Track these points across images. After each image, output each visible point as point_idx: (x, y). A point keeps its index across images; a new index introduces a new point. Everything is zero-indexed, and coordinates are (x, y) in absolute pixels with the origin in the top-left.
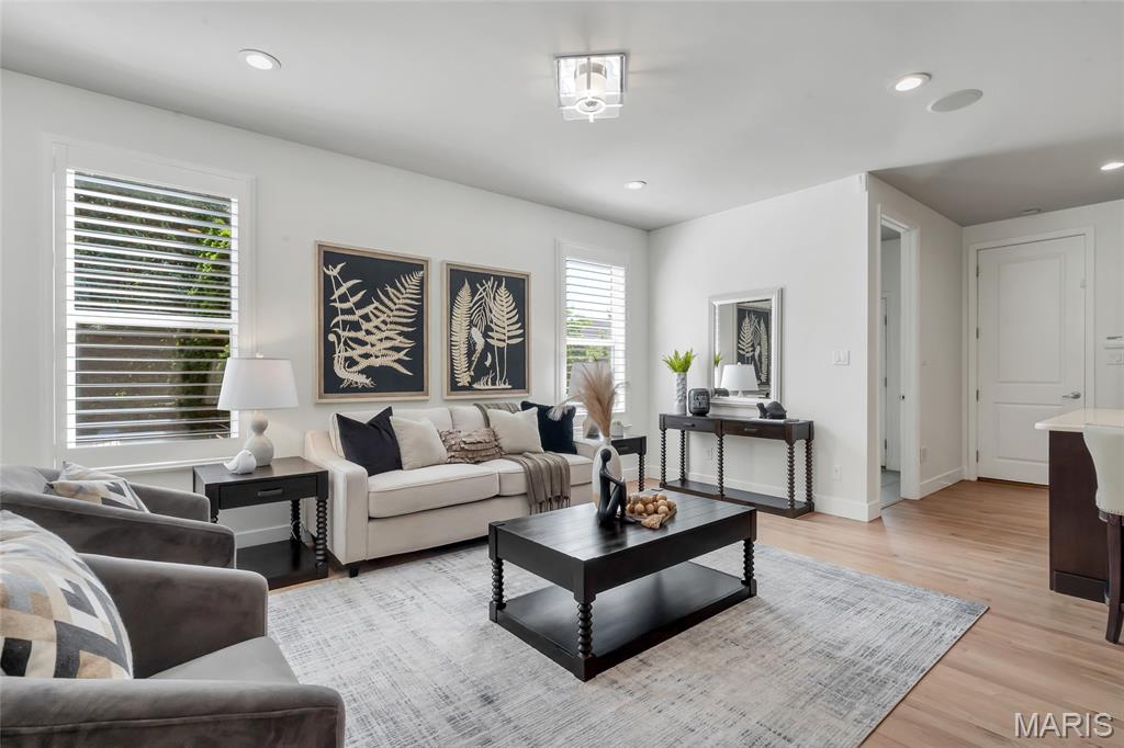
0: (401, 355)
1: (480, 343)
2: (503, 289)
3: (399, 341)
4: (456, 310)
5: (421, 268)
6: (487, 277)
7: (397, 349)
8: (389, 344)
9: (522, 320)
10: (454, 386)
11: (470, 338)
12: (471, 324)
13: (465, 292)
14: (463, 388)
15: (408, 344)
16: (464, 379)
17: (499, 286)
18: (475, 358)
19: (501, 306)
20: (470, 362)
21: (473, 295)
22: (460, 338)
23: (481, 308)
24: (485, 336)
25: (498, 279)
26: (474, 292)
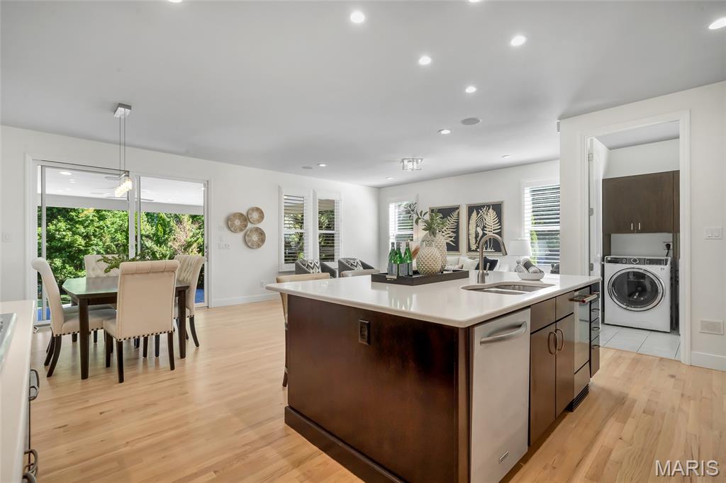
0: (452, 239)
1: (481, 233)
2: (491, 210)
3: (452, 234)
4: (471, 222)
5: (458, 208)
6: (483, 206)
7: (451, 237)
8: (448, 235)
9: (500, 222)
10: (470, 250)
11: (476, 231)
12: (477, 226)
13: (475, 213)
14: (473, 251)
15: (454, 235)
16: (474, 247)
17: (489, 209)
18: (478, 239)
19: (490, 217)
20: (476, 241)
21: (478, 214)
22: (472, 232)
23: (482, 219)
24: (483, 230)
25: (489, 206)
26: (478, 213)
